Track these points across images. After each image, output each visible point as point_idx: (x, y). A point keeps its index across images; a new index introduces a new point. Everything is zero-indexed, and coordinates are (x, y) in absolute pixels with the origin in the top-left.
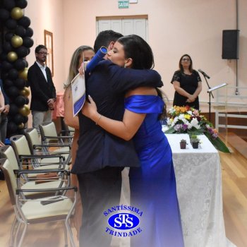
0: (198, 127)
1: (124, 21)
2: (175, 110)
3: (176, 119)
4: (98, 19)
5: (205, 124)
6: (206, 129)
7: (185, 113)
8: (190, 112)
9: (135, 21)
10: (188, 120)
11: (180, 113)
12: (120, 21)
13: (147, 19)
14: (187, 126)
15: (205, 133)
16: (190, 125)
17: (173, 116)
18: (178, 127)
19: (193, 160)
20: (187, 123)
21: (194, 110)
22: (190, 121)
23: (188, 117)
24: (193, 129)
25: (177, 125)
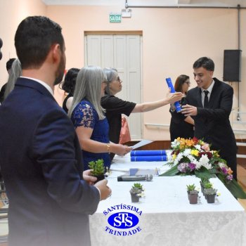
0: (209, 167)
1: (115, 37)
2: (178, 144)
3: (180, 156)
4: (86, 33)
5: (217, 162)
6: (219, 169)
7: (192, 147)
8: (198, 147)
9: (128, 37)
10: (195, 157)
11: (185, 147)
12: (111, 37)
13: (141, 35)
14: (194, 165)
15: (218, 175)
16: (198, 165)
17: (177, 151)
18: (183, 166)
19: (210, 223)
20: (194, 162)
21: (203, 143)
22: (198, 158)
23: (196, 153)
24: (203, 169)
25: (182, 164)
